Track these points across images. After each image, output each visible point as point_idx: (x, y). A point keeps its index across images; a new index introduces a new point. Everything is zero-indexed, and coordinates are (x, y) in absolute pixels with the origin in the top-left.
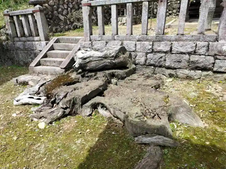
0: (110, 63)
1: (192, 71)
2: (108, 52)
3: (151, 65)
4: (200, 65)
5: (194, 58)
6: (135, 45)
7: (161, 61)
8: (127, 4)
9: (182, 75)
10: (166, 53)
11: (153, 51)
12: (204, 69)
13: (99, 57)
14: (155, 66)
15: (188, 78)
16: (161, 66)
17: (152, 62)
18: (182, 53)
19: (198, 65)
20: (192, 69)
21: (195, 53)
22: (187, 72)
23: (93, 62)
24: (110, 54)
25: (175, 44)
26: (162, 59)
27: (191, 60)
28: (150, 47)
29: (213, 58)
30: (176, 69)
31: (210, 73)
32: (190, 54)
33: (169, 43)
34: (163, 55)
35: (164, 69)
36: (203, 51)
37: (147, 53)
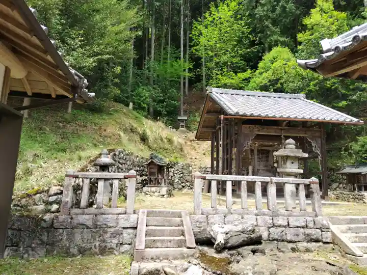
0: (247, 238)
1: (309, 244)
2: (245, 226)
3: (274, 240)
4: (314, 237)
5: (308, 231)
6: (256, 219)
7: (283, 235)
8: (242, 182)
9: (302, 248)
10: (285, 227)
11: (274, 226)
12: (317, 241)
13: (238, 232)
14: (277, 240)
15: (308, 250)
16: (283, 241)
17: (276, 237)
18: (298, 227)
19: (312, 237)
20: (308, 242)
21: (307, 227)
22: (305, 244)
23: (234, 237)
24: (247, 228)
25: (291, 219)
26: (284, 233)
27: (306, 233)
28: (271, 221)
29: (320, 230)
30: (296, 242)
31: (321, 244)
32: (303, 227)
33: (286, 218)
34: (284, 229)
35: (286, 243)
36: (311, 225)
37: (269, 228)
